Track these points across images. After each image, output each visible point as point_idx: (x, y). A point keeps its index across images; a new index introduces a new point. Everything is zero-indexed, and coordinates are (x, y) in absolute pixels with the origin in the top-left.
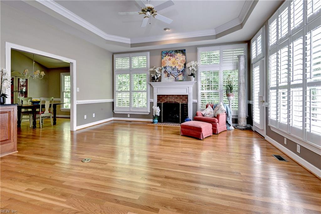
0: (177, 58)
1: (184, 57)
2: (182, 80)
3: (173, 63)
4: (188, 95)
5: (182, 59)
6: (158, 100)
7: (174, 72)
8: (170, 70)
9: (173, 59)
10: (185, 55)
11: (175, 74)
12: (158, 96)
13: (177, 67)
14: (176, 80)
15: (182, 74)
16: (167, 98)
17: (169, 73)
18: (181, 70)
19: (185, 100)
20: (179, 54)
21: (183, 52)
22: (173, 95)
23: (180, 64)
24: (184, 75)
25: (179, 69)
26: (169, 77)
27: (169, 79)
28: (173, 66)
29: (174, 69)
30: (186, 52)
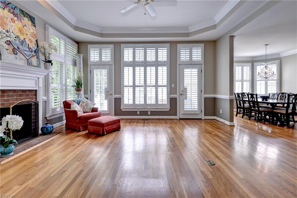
0: (25, 25)
1: (34, 28)
2: (37, 65)
3: (20, 31)
4: (36, 90)
5: (32, 31)
7: (24, 48)
8: (17, 42)
9: (18, 23)
10: (35, 26)
11: (26, 52)
13: (27, 40)
14: (29, 64)
15: (35, 57)
16: (3, 96)
17: (16, 48)
18: (34, 49)
19: (32, 98)
20: (26, 19)
21: (32, 19)
23: (31, 38)
24: (38, 58)
25: (30, 47)
26: (17, 56)
27: (16, 58)
28: (20, 36)
29: (23, 42)
30: (36, 22)
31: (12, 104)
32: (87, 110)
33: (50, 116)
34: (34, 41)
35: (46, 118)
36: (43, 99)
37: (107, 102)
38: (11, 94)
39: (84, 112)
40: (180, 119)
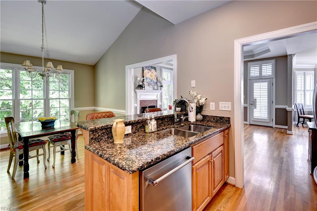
0: (153, 73)
2: (156, 89)
3: (151, 76)
4: (157, 100)
5: (155, 74)
6: (140, 104)
9: (150, 73)
10: (156, 71)
11: (152, 84)
13: (153, 79)
14: (154, 89)
16: (146, 102)
18: (156, 82)
19: (155, 103)
20: (153, 69)
21: (155, 68)
22: (149, 100)
23: (154, 77)
24: (157, 85)
25: (154, 81)
27: (149, 88)
29: (151, 80)
30: (157, 69)
31: (148, 105)
34: (156, 78)
36: (160, 104)
40: (251, 125)
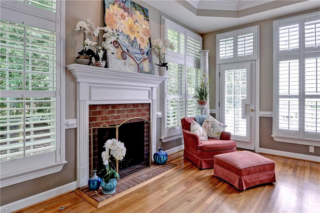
0: (137, 21)
1: (146, 22)
2: (149, 71)
3: (131, 29)
4: (150, 104)
5: (144, 27)
6: (91, 119)
7: (135, 50)
8: (127, 43)
9: (129, 20)
10: (148, 20)
11: (136, 55)
12: (92, 107)
13: (138, 40)
15: (147, 60)
16: (113, 112)
17: (125, 50)
18: (146, 51)
20: (138, 12)
21: (145, 12)
22: (125, 105)
23: (143, 36)
24: (150, 61)
25: (142, 47)
26: (126, 61)
27: (125, 64)
28: (130, 35)
29: (133, 43)
30: (150, 14)
32: (213, 135)
33: (165, 138)
34: (146, 39)
35: (161, 140)
36: (157, 116)
37: (245, 123)
38: (121, 109)
39: (209, 138)
